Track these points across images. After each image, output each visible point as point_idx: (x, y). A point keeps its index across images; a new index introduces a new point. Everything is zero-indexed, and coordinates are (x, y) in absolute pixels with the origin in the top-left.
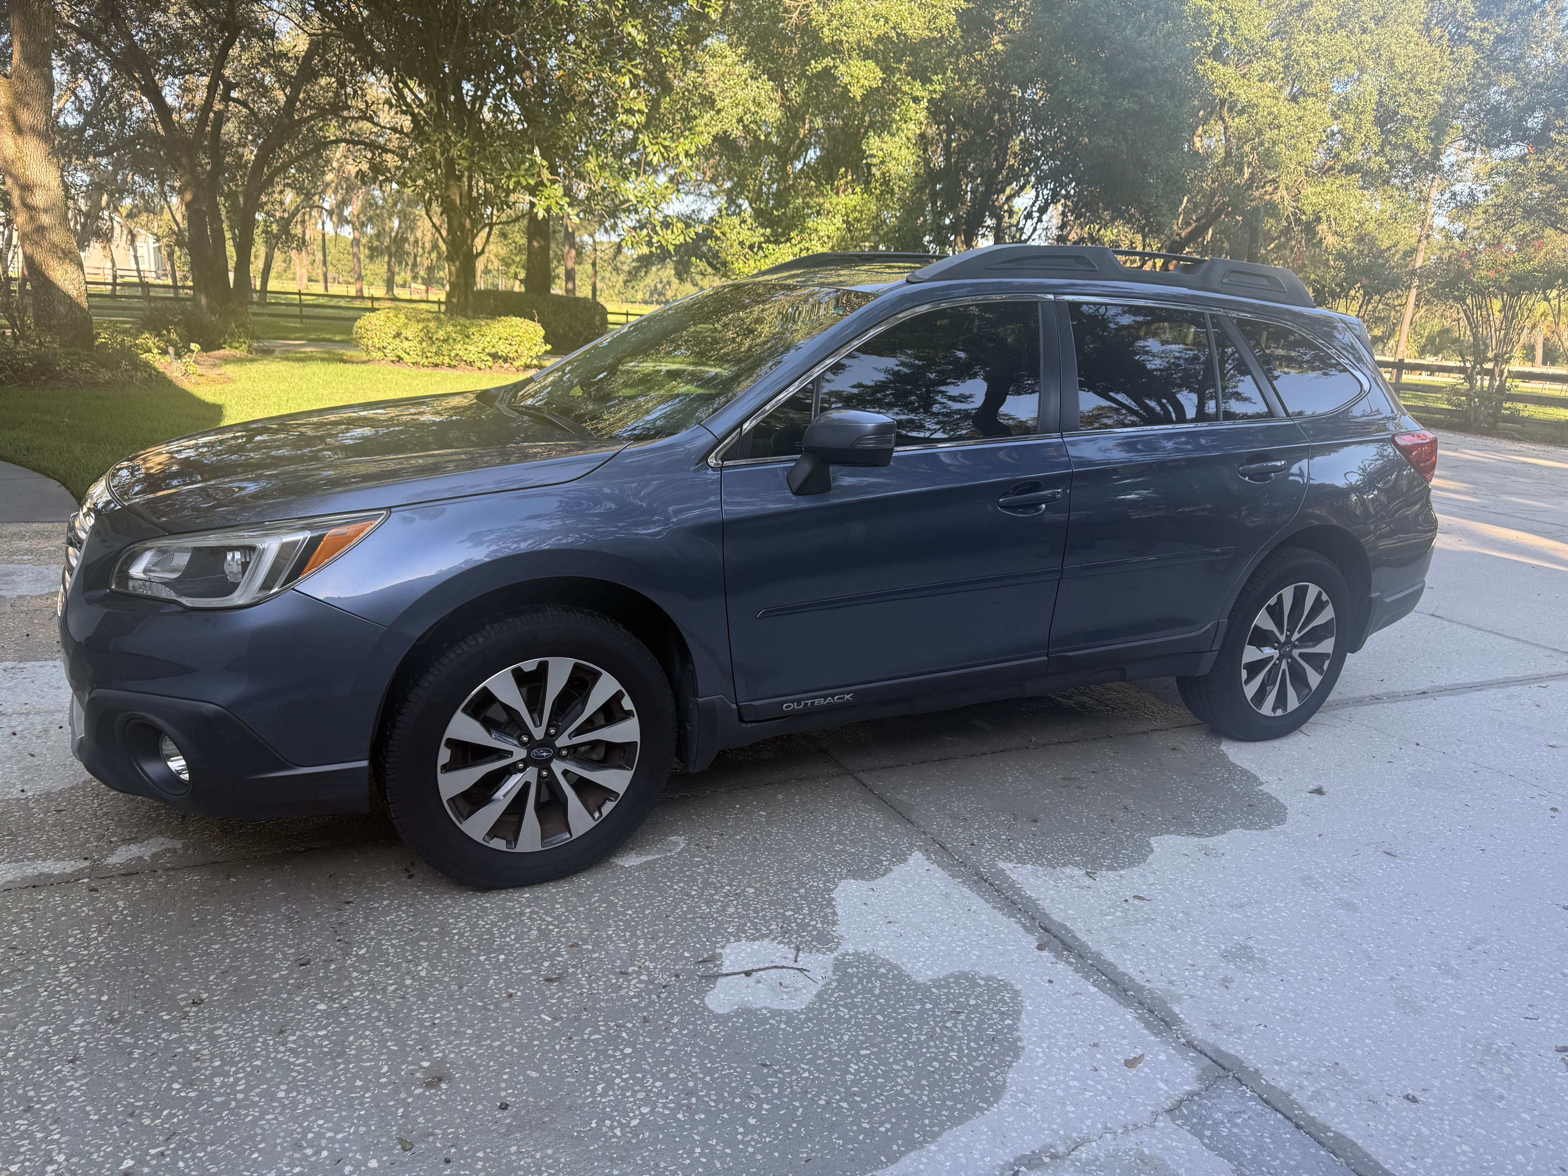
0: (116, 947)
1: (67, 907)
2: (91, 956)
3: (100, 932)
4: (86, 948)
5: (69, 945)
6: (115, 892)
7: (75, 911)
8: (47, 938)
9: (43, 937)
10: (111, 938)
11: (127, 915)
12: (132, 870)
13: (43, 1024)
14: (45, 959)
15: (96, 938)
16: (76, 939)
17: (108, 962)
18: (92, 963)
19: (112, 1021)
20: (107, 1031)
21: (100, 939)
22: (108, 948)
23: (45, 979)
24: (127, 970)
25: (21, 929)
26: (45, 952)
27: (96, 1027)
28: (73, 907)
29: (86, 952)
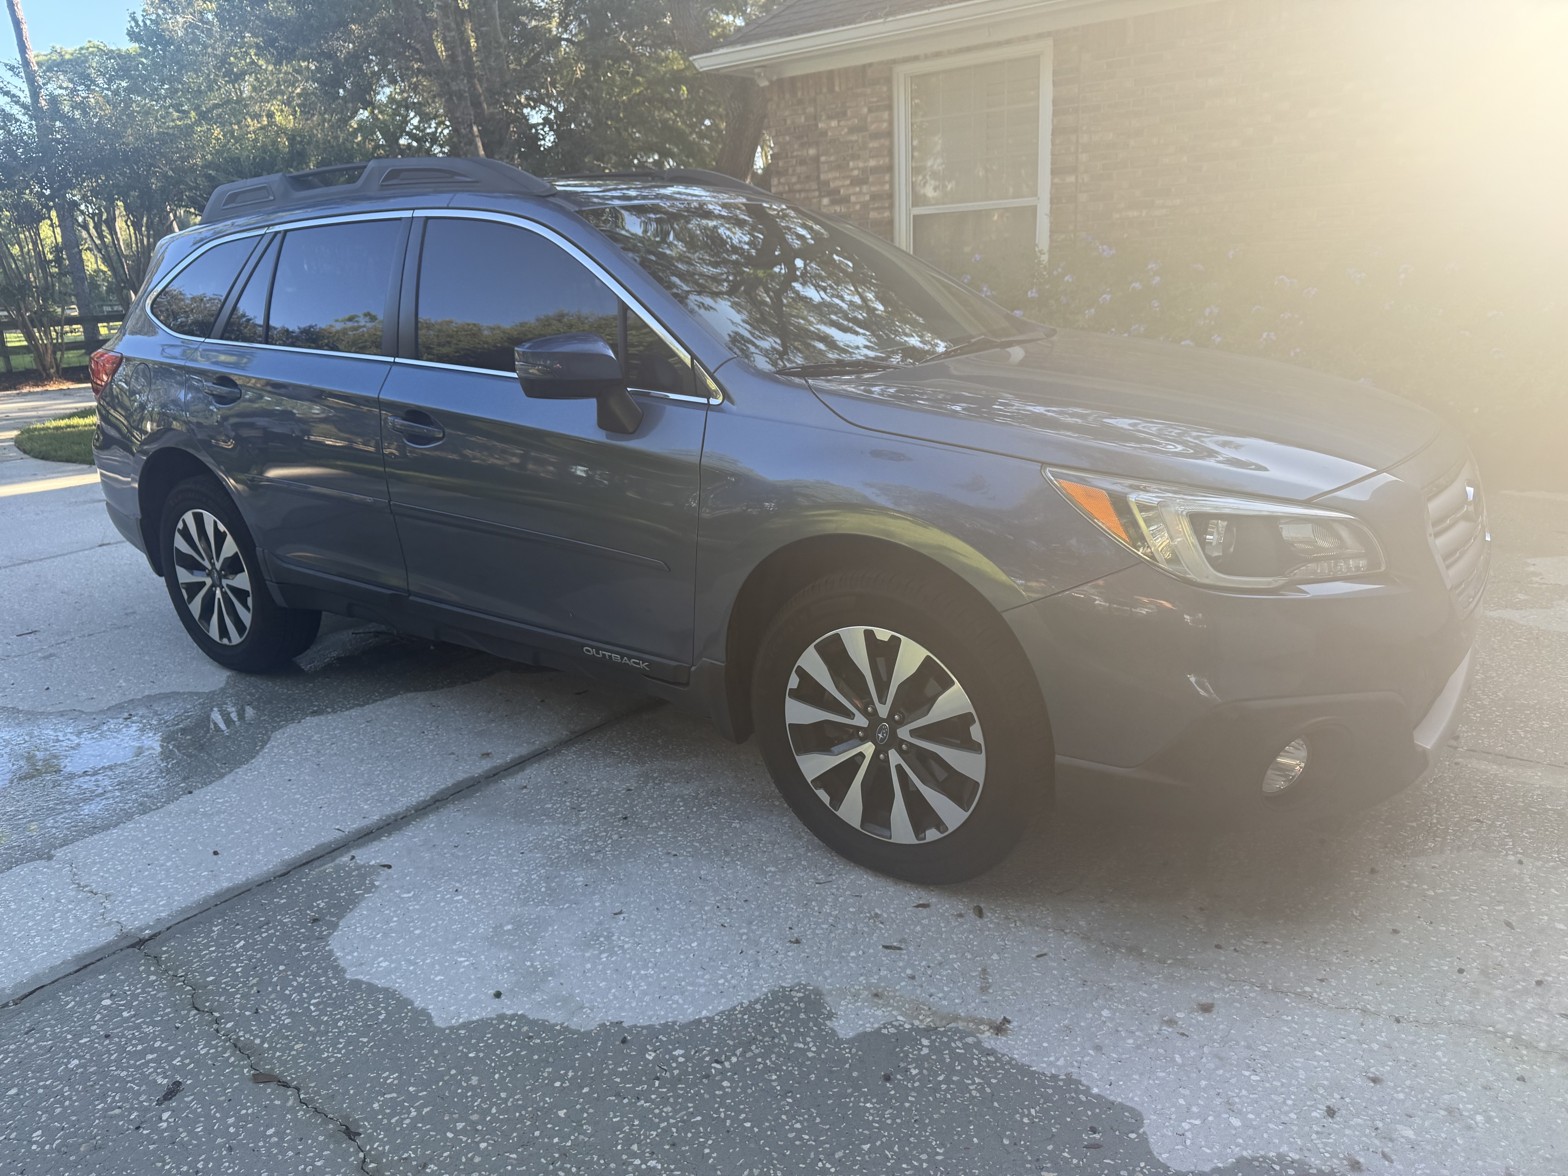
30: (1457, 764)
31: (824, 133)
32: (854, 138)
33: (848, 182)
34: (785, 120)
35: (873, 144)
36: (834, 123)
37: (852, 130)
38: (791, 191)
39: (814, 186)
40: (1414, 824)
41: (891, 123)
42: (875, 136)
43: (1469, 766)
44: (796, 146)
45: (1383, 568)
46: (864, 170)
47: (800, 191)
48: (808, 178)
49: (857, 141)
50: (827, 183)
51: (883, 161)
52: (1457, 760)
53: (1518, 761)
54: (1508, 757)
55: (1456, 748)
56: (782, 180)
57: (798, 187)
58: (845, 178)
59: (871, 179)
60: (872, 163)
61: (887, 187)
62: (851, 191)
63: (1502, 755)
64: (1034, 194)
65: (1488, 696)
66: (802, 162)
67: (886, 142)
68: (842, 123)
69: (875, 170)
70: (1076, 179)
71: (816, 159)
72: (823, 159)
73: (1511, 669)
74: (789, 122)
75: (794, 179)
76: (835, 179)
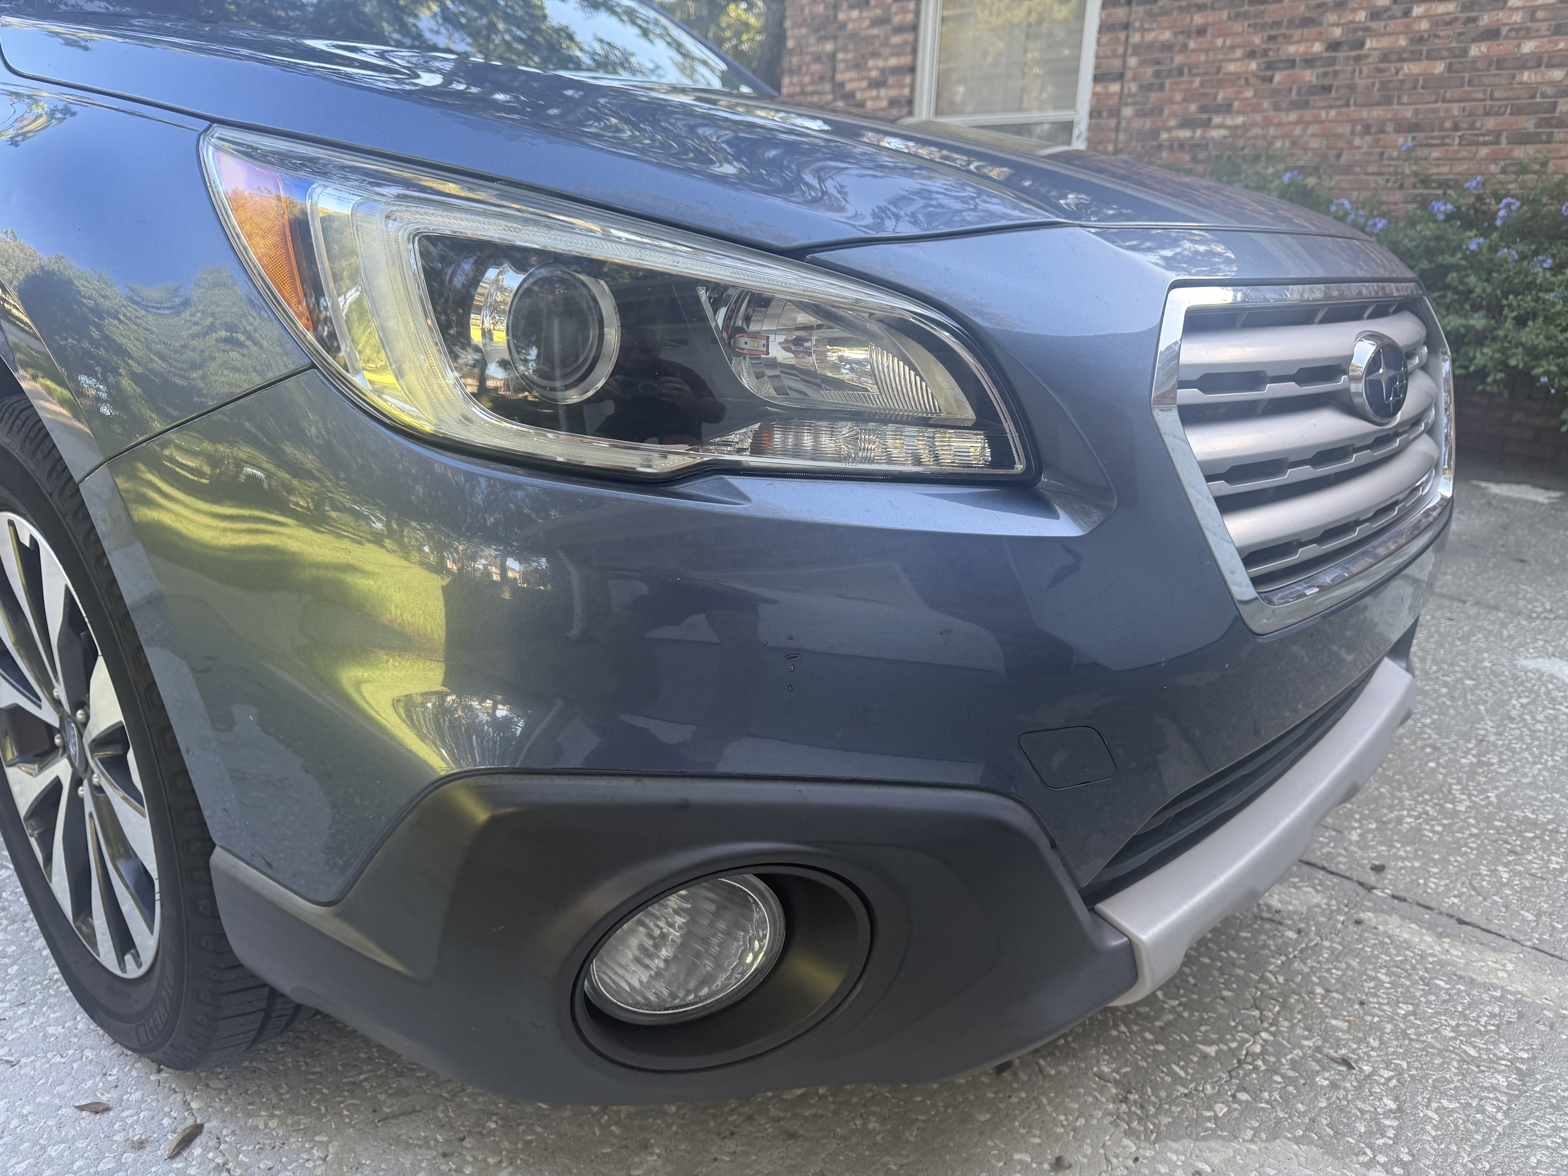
0: (1393, 797)
1: (1424, 868)
2: (1425, 802)
3: (1399, 820)
4: (1426, 813)
5: (1444, 826)
6: (1351, 854)
7: (1417, 857)
8: (1466, 845)
9: (1472, 849)
10: (1391, 808)
11: (1356, 821)
12: (1306, 869)
13: (1502, 774)
14: (1478, 823)
15: (1409, 816)
16: (1433, 826)
17: (1410, 789)
18: (1427, 797)
19: (1435, 748)
20: (1444, 744)
21: (1405, 813)
22: (1401, 800)
23: (1486, 807)
24: (1395, 774)
25: (1496, 870)
26: (1475, 831)
27: (1453, 750)
28: (1417, 864)
29: (1428, 808)
30: (1358, 922)
31: (843, 26)
32: (875, 31)
33: (864, 84)
34: (802, 10)
35: (896, 40)
36: (855, 14)
37: (876, 22)
38: (803, 93)
39: (827, 87)
40: (1211, 1050)
41: (917, 13)
42: (899, 30)
43: (1381, 928)
44: (812, 40)
45: (1019, 467)
46: (883, 71)
47: (813, 94)
48: (822, 78)
49: (877, 37)
50: (842, 85)
51: (905, 60)
52: (1363, 916)
53: (1478, 932)
54: (1461, 922)
55: (1370, 889)
56: (795, 79)
57: (810, 88)
58: (862, 79)
59: (891, 81)
60: (893, 62)
61: (906, 91)
62: (868, 94)
63: (1451, 916)
64: (1072, 106)
65: (1470, 795)
66: (818, 59)
67: (909, 37)
68: (865, 14)
69: (897, 71)
70: (1122, 88)
71: (833, 56)
72: (840, 56)
73: (1526, 754)
74: (807, 11)
75: (807, 79)
76: (851, 80)
